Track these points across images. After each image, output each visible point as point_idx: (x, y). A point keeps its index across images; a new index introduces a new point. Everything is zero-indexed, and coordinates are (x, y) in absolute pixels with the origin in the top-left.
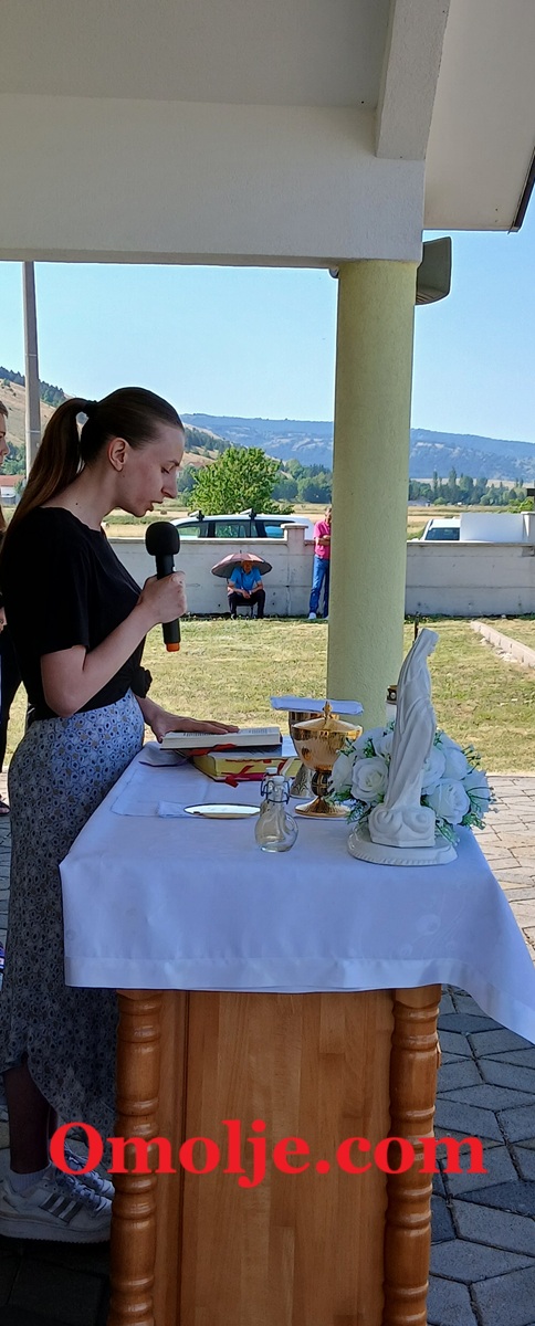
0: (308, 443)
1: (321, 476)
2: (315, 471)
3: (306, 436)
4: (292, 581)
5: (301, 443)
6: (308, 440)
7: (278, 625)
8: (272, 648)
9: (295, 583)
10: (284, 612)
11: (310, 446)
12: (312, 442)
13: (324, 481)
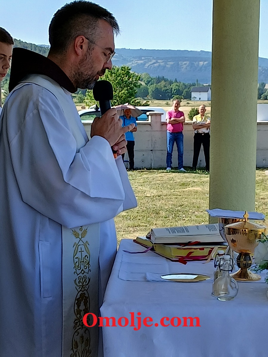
0: (154, 63)
1: (163, 83)
2: (159, 80)
3: (153, 59)
4: (154, 147)
5: (150, 63)
6: (154, 61)
7: (146, 174)
8: (144, 188)
9: (156, 149)
10: (149, 166)
11: (156, 64)
12: (157, 62)
13: (165, 86)
